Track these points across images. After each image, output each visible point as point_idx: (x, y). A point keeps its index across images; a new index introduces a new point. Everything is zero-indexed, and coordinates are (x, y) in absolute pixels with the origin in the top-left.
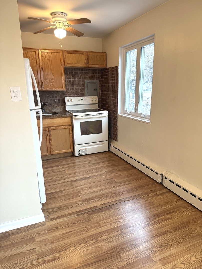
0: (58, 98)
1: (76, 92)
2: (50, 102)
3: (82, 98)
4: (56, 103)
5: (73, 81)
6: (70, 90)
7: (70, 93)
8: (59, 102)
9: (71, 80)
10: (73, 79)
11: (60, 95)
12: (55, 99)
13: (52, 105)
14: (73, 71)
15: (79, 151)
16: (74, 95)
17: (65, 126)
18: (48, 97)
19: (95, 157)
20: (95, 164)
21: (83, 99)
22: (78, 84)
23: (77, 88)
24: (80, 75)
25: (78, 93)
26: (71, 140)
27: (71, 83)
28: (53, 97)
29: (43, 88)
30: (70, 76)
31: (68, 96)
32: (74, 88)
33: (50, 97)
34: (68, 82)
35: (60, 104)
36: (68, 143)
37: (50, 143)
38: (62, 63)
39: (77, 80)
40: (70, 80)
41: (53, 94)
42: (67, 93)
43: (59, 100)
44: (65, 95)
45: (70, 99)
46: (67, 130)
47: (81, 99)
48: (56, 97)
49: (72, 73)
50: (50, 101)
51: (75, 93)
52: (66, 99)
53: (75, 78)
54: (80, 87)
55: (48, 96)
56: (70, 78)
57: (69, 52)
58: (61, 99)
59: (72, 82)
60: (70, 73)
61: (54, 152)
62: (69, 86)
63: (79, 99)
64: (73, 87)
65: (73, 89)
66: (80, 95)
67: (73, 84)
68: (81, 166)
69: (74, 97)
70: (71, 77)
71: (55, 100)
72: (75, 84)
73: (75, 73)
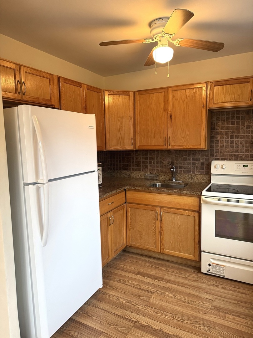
0: (202, 161)
1: (237, 151)
2: (187, 166)
3: (245, 163)
4: (197, 169)
5: (233, 132)
6: (224, 148)
7: (224, 153)
8: (202, 168)
9: (230, 130)
10: (234, 129)
11: (205, 157)
12: (196, 162)
13: (190, 171)
14: (235, 116)
15: (210, 265)
16: (232, 157)
17: (186, 211)
18: (185, 159)
19: (239, 292)
20: (219, 309)
21: (247, 166)
22: (242, 137)
23: (239, 144)
24: (249, 120)
25: (240, 154)
26: (197, 240)
27: (228, 137)
28: (193, 159)
29: (169, 146)
30: (228, 124)
31: (221, 158)
32: (234, 144)
33: (189, 159)
34: (223, 134)
35: (205, 170)
36: (191, 244)
37: (161, 234)
38: (203, 103)
39: (240, 130)
40: (226, 131)
41: (193, 154)
42: (219, 153)
43: (202, 164)
44: (215, 157)
45: (221, 165)
46: (191, 219)
47: (244, 166)
48: (198, 160)
49: (232, 118)
50: (188, 164)
51: (234, 153)
52: (214, 163)
53: (238, 128)
54: (247, 142)
55: (185, 157)
56: (227, 128)
57: (218, 83)
58: (206, 162)
59: (230, 135)
60: (228, 119)
61: (166, 251)
62: (224, 141)
63: (239, 165)
64: (233, 142)
65: (232, 147)
66: (246, 157)
67: (232, 137)
68: (188, 299)
69: (233, 160)
70: (230, 125)
71: (195, 165)
72: (237, 137)
73: (238, 118)
